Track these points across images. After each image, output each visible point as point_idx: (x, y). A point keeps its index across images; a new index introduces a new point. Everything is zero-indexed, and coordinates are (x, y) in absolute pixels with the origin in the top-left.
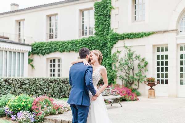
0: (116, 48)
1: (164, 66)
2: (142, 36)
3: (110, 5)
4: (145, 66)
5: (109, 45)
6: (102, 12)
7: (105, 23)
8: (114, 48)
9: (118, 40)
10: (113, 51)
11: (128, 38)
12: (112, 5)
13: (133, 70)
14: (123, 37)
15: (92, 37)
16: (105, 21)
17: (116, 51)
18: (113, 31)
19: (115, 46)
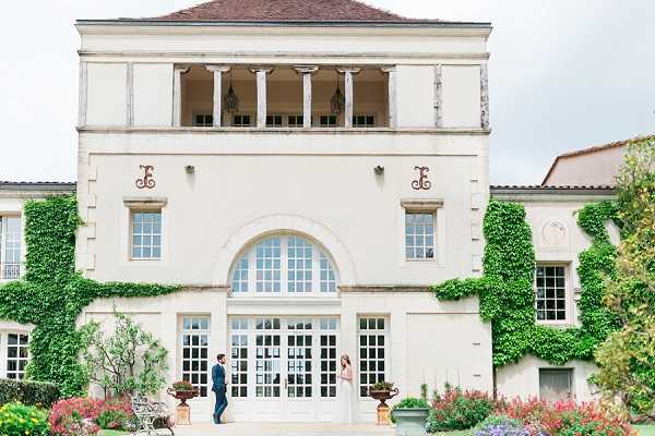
0: (89, 316)
1: (200, 360)
2: (155, 293)
3: (76, 214)
4: (162, 356)
5: (71, 306)
6: (49, 228)
7: (57, 255)
8: (83, 314)
9: (96, 296)
10: (82, 321)
11: (121, 295)
12: (80, 215)
13: (131, 366)
14: (108, 292)
15: (18, 285)
16: (58, 249)
17: (88, 322)
18: (83, 275)
19: (85, 309)
